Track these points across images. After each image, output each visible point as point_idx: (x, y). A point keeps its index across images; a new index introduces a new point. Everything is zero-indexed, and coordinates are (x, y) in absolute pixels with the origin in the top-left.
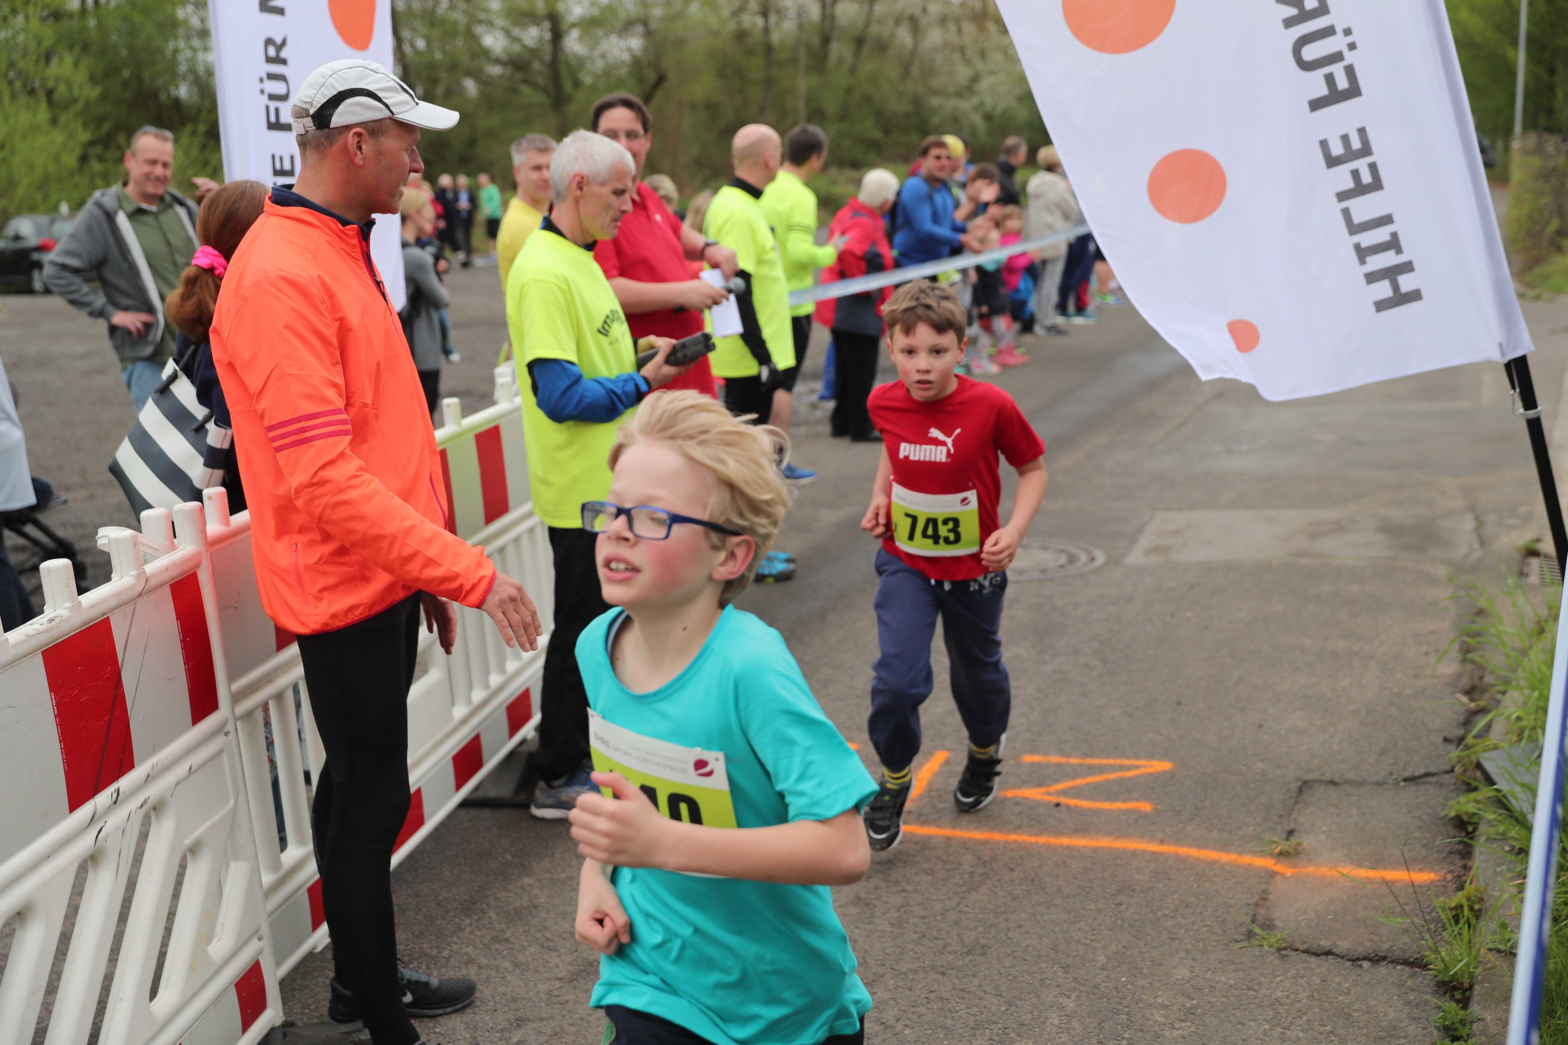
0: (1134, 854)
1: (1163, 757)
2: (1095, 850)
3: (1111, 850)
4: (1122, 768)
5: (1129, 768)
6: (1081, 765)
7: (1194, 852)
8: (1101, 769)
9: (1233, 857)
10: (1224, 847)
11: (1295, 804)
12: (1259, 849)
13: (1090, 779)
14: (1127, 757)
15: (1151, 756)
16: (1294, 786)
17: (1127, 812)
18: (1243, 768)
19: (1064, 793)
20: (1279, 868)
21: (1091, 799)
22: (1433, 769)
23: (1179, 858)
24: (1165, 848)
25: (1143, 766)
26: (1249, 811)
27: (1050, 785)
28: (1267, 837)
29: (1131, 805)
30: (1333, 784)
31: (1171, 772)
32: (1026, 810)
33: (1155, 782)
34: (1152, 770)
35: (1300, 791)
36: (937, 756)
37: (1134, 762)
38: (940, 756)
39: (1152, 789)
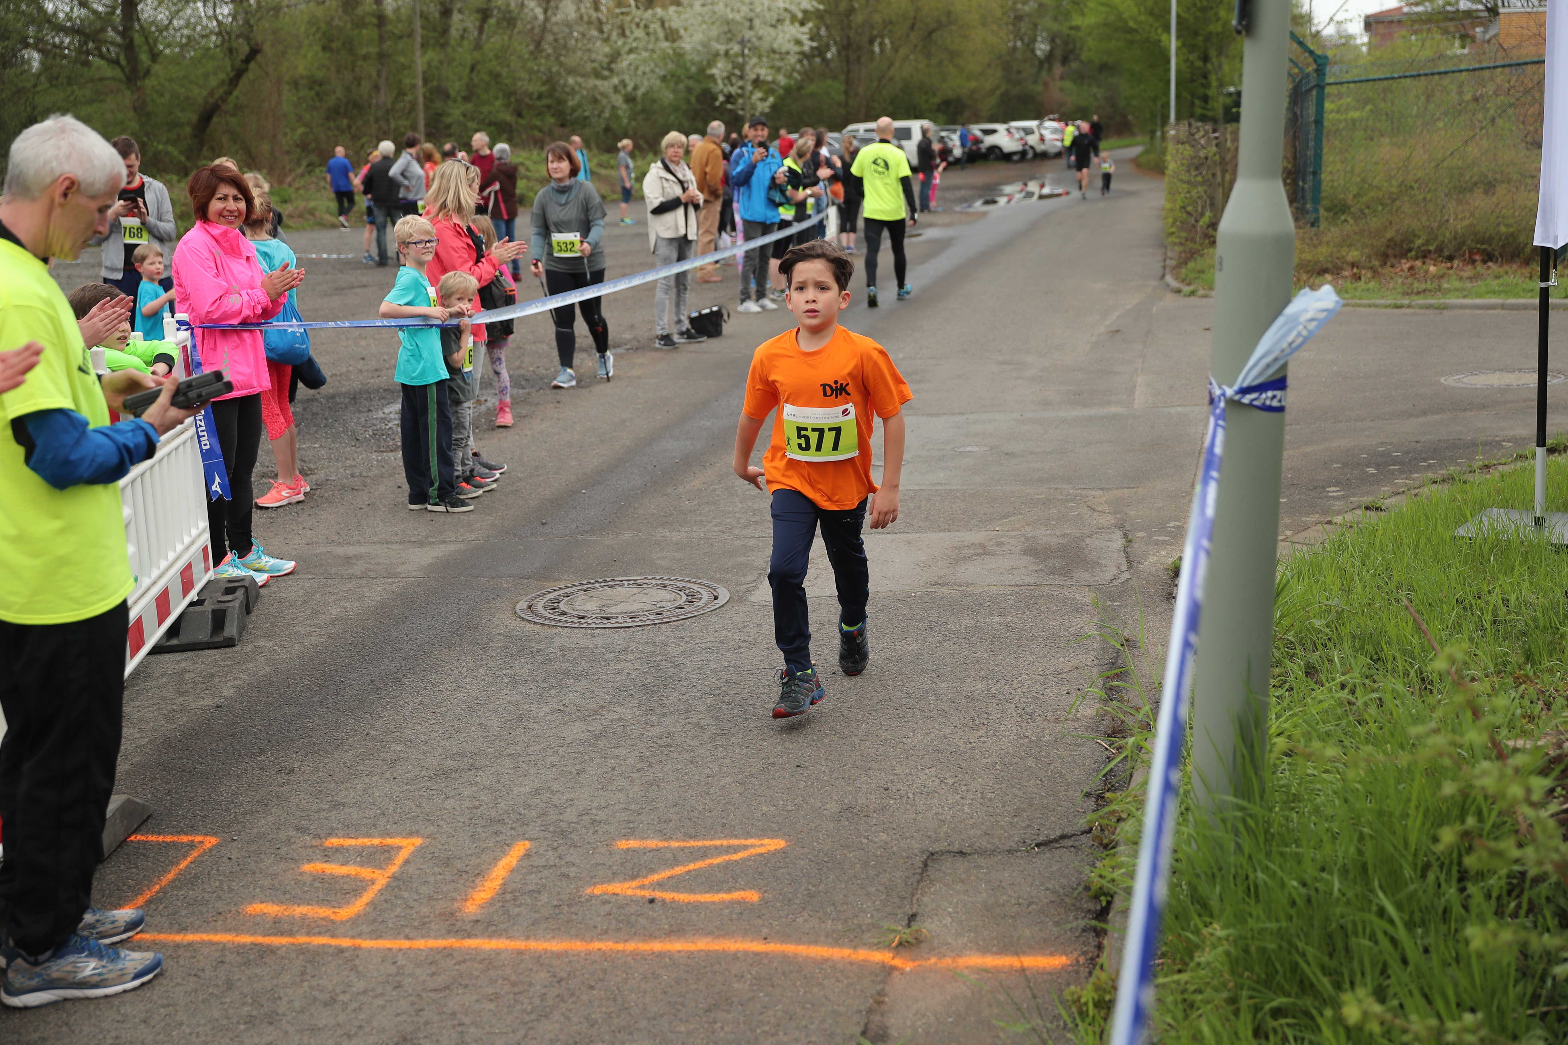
0: (735, 956)
1: (774, 834)
2: (690, 955)
3: (708, 953)
4: (729, 849)
5: (736, 849)
6: (682, 849)
7: (803, 951)
8: (704, 853)
9: (846, 952)
10: (837, 941)
11: (918, 882)
12: (876, 941)
13: (691, 866)
14: (736, 837)
15: (764, 833)
16: (918, 861)
17: (732, 903)
18: (865, 841)
19: (661, 885)
20: (897, 962)
21: (692, 891)
22: (1069, 830)
23: (785, 958)
24: (772, 947)
25: (753, 846)
26: (868, 894)
27: (645, 877)
28: (886, 925)
29: (736, 895)
30: (961, 853)
31: (783, 851)
32: (614, 910)
33: (765, 865)
34: (762, 850)
35: (926, 865)
36: (517, 848)
37: (743, 842)
38: (520, 848)
39: (761, 874)
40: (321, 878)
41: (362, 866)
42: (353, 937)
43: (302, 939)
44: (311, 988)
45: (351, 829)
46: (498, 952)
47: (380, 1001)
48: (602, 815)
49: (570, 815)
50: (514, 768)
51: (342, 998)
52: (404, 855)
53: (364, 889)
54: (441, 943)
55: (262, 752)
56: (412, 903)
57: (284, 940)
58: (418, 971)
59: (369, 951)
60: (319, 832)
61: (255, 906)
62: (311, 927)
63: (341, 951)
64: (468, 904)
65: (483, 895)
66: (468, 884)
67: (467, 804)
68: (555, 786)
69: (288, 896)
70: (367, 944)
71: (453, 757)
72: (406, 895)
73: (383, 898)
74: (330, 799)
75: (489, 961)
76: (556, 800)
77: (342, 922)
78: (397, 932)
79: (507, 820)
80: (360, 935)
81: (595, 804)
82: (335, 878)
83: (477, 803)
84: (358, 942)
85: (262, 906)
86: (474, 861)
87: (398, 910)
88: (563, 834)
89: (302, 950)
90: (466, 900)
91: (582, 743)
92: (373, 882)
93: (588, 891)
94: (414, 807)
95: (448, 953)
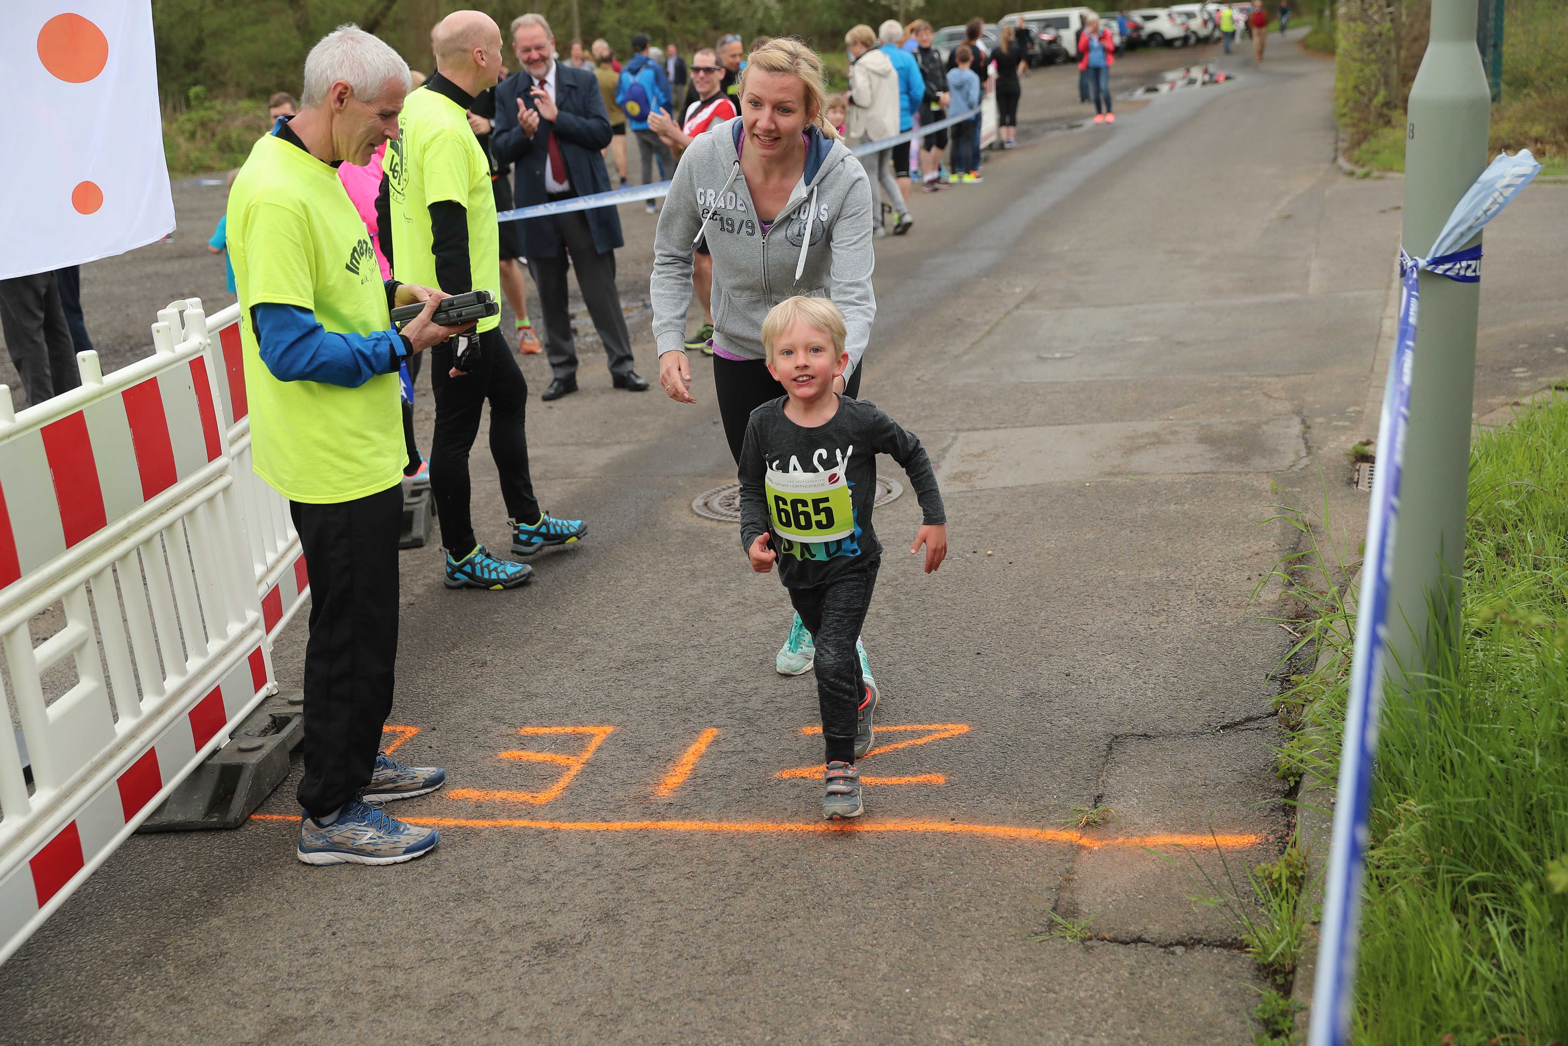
0: (924, 836)
1: (958, 719)
2: (878, 835)
3: (897, 834)
4: (914, 734)
5: (920, 734)
7: (991, 831)
8: (890, 738)
9: (1034, 832)
10: (1023, 820)
11: (1104, 764)
12: (1063, 821)
14: (920, 722)
15: (947, 718)
16: (1102, 745)
17: (919, 785)
18: (1049, 725)
20: (1086, 842)
21: (879, 774)
22: (1254, 713)
23: (973, 838)
24: (958, 827)
25: (937, 731)
26: (1053, 776)
28: (1072, 806)
29: (922, 778)
30: (1146, 736)
31: (968, 737)
32: (803, 793)
33: (950, 749)
34: (946, 735)
35: (1110, 748)
36: (705, 735)
37: (928, 727)
38: (709, 735)
39: (946, 757)
40: (519, 765)
41: (557, 753)
42: (552, 820)
43: (504, 822)
44: (515, 868)
45: (544, 718)
46: (692, 834)
47: (581, 880)
48: (787, 703)
49: (755, 703)
50: (699, 659)
51: (545, 876)
52: (596, 742)
53: (560, 774)
54: (637, 825)
55: (455, 646)
56: (607, 788)
57: (487, 823)
58: (616, 851)
59: (568, 833)
60: (514, 721)
61: (457, 791)
62: (512, 810)
63: (542, 833)
64: (661, 788)
65: (674, 780)
66: (659, 769)
67: (655, 694)
68: (739, 675)
69: (488, 782)
70: (566, 826)
71: (638, 649)
72: (601, 780)
73: (578, 783)
74: (522, 689)
75: (685, 842)
76: (741, 688)
77: (541, 806)
78: (594, 815)
79: (694, 709)
80: (558, 818)
81: (780, 692)
82: (531, 765)
83: (664, 693)
84: (557, 824)
85: (464, 791)
86: (665, 747)
87: (594, 794)
88: (749, 721)
89: (504, 832)
90: (659, 785)
91: (763, 634)
92: (568, 768)
93: (777, 775)
94: (603, 697)
95: (644, 834)
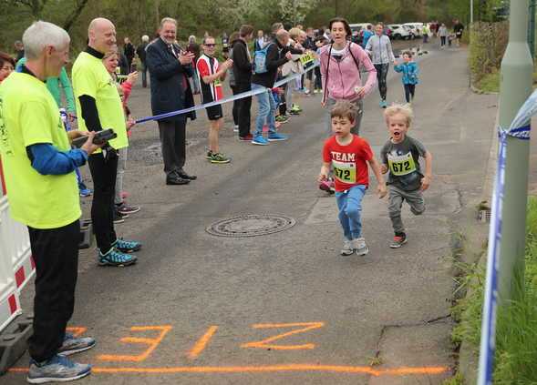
0: (306, 371)
1: (320, 320)
2: (286, 372)
3: (294, 371)
4: (301, 327)
5: (304, 327)
6: (281, 327)
7: (333, 368)
8: (290, 329)
9: (352, 368)
10: (347, 363)
11: (380, 338)
12: (363, 363)
13: (286, 334)
14: (303, 321)
15: (315, 320)
16: (379, 330)
17: (302, 349)
18: (357, 322)
19: (272, 343)
20: (373, 372)
21: (285, 345)
22: (442, 315)
23: (326, 371)
24: (320, 367)
25: (311, 325)
26: (359, 344)
27: (266, 339)
28: (367, 356)
29: (305, 346)
30: (398, 326)
31: (323, 327)
32: (254, 353)
33: (316, 333)
34: (315, 327)
35: (383, 331)
36: (211, 329)
37: (306, 323)
38: (213, 328)
39: (314, 336)
40: (129, 343)
41: (146, 338)
42: (145, 368)
43: (122, 369)
45: (142, 323)
46: (205, 373)
48: (246, 315)
49: (233, 315)
50: (209, 296)
52: (164, 333)
53: (148, 347)
54: (182, 369)
55: (102, 292)
56: (168, 353)
57: (115, 370)
58: (172, 381)
59: (152, 373)
60: (128, 324)
61: (102, 356)
62: (125, 363)
63: (140, 374)
65: (198, 348)
66: (192, 344)
67: (190, 311)
68: (226, 302)
69: (116, 351)
70: (150, 370)
71: (183, 291)
72: (166, 349)
73: (156, 351)
74: (132, 310)
75: (202, 376)
76: (227, 308)
77: (139, 362)
78: (163, 365)
79: (207, 317)
80: (147, 367)
81: (244, 310)
82: (135, 344)
83: (194, 310)
84: (147, 370)
85: (105, 356)
86: (194, 334)
87: (163, 356)
88: (231, 322)
89: (123, 374)
90: (191, 351)
91: (236, 284)
92: (151, 345)
93: (242, 346)
94: (167, 313)
95: (184, 374)
